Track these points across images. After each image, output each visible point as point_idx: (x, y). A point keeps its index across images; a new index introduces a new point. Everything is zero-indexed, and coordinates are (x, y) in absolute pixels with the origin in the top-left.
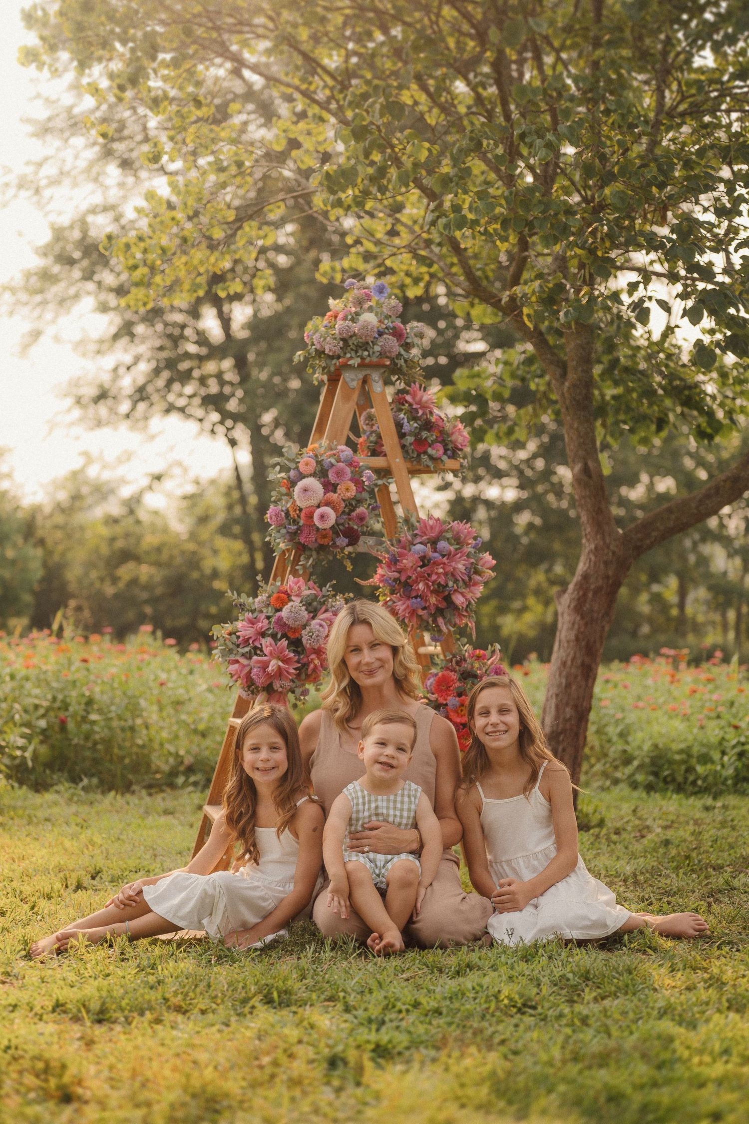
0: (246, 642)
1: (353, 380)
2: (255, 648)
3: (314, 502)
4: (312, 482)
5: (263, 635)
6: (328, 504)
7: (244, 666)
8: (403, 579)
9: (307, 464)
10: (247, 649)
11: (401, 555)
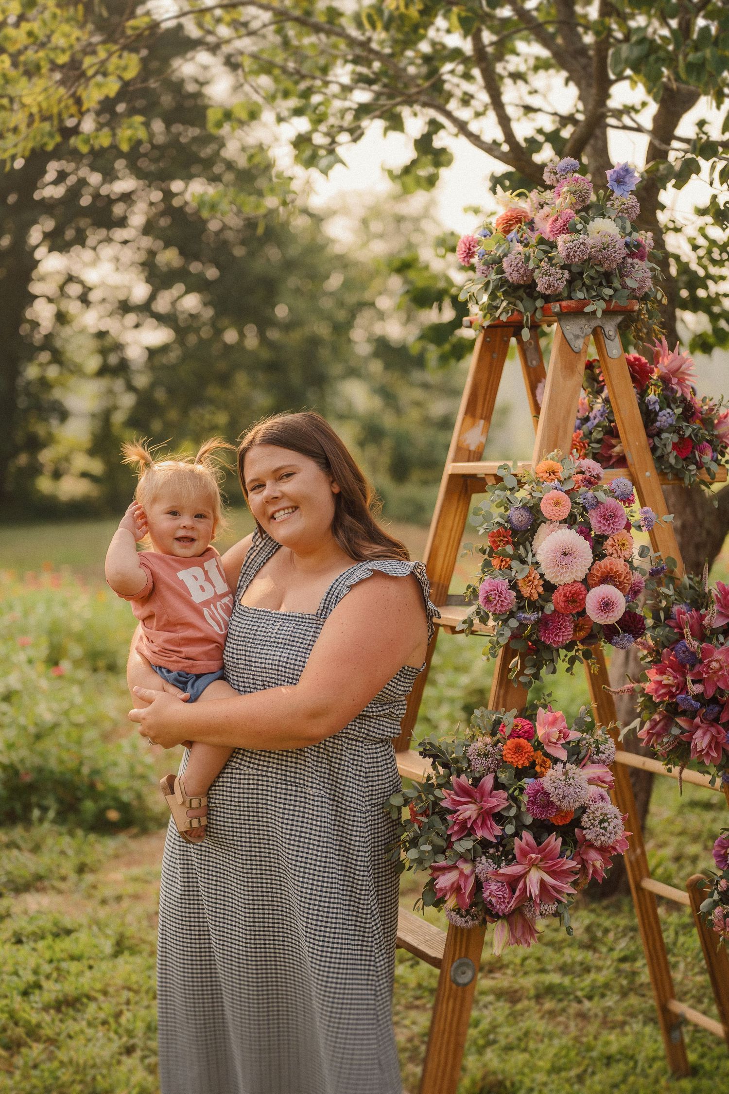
0: (466, 830)
1: (577, 337)
2: (485, 844)
3: (581, 576)
4: (569, 537)
5: (500, 818)
6: (608, 578)
7: (467, 877)
8: (710, 693)
9: (557, 503)
10: (468, 844)
11: (706, 653)
